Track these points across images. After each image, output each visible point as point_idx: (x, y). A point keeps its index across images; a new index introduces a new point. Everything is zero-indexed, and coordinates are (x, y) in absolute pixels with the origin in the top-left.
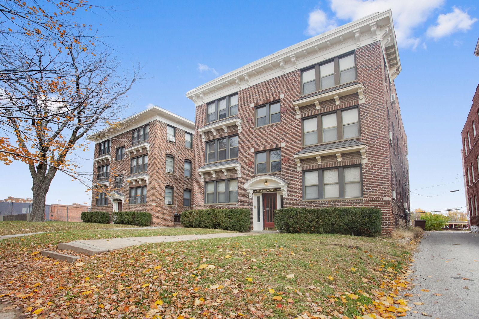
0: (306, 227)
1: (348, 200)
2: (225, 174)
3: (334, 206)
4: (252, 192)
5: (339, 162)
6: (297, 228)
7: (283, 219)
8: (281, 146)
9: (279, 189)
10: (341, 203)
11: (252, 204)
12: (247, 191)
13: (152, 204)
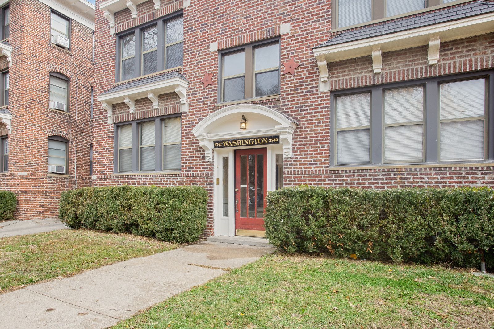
0: (350, 240)
1: (450, 168)
2: (156, 104)
3: (412, 183)
4: (211, 146)
5: (431, 66)
6: (327, 243)
7: (289, 217)
8: (281, 33)
9: (274, 139)
10: (430, 174)
11: (212, 175)
12: (200, 144)
13: (19, 174)
